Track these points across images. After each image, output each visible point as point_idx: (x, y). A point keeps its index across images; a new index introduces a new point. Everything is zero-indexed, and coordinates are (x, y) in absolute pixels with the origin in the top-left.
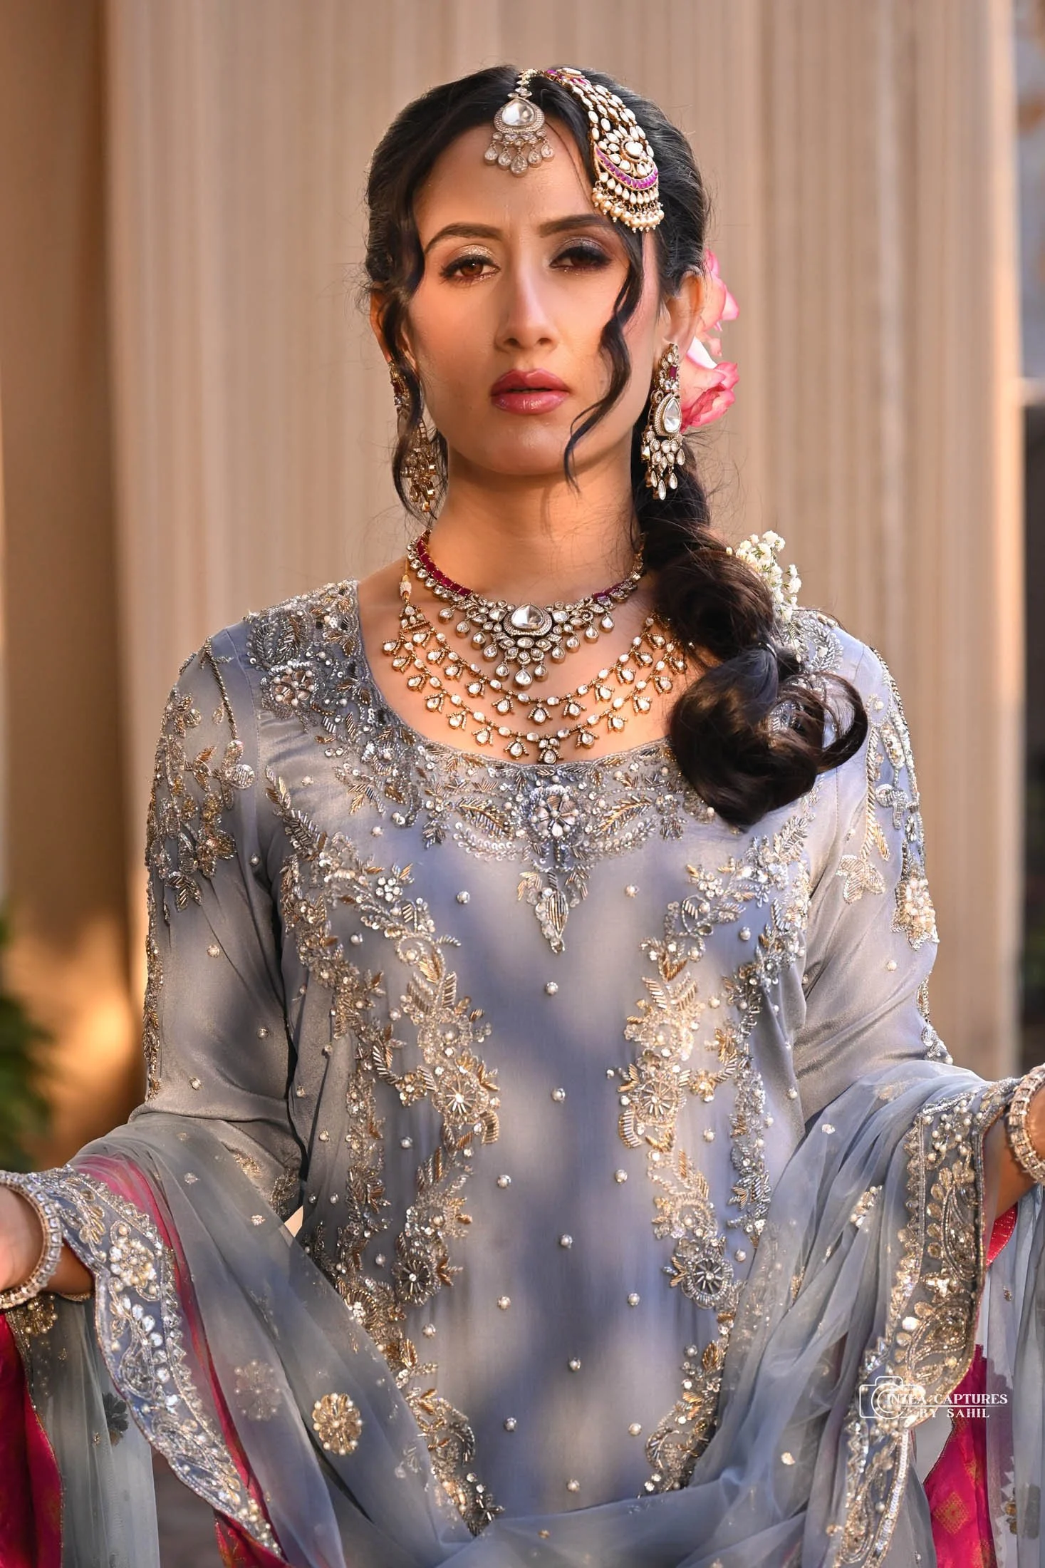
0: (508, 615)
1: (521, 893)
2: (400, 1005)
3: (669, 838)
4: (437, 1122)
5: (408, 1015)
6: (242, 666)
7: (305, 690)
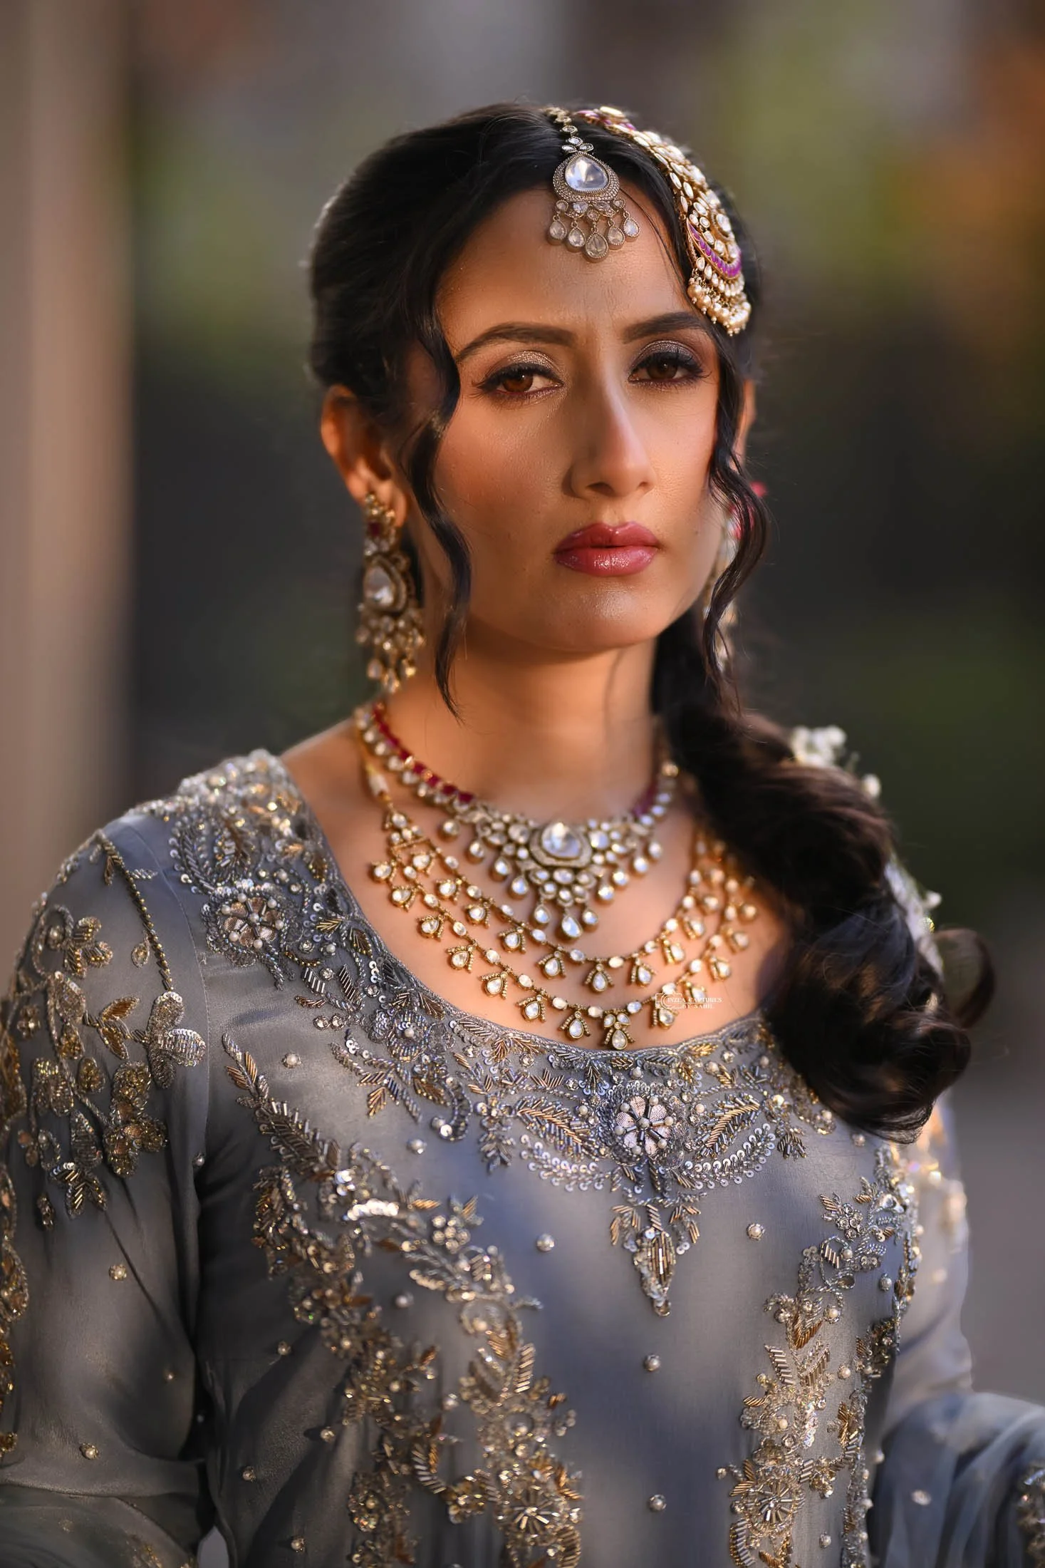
0: (536, 833)
1: (616, 1234)
2: (457, 1389)
3: (791, 1157)
4: (497, 1543)
5: (468, 1402)
6: (171, 886)
7: (270, 927)
